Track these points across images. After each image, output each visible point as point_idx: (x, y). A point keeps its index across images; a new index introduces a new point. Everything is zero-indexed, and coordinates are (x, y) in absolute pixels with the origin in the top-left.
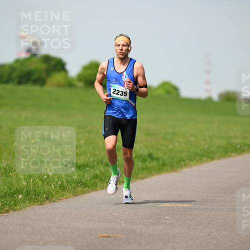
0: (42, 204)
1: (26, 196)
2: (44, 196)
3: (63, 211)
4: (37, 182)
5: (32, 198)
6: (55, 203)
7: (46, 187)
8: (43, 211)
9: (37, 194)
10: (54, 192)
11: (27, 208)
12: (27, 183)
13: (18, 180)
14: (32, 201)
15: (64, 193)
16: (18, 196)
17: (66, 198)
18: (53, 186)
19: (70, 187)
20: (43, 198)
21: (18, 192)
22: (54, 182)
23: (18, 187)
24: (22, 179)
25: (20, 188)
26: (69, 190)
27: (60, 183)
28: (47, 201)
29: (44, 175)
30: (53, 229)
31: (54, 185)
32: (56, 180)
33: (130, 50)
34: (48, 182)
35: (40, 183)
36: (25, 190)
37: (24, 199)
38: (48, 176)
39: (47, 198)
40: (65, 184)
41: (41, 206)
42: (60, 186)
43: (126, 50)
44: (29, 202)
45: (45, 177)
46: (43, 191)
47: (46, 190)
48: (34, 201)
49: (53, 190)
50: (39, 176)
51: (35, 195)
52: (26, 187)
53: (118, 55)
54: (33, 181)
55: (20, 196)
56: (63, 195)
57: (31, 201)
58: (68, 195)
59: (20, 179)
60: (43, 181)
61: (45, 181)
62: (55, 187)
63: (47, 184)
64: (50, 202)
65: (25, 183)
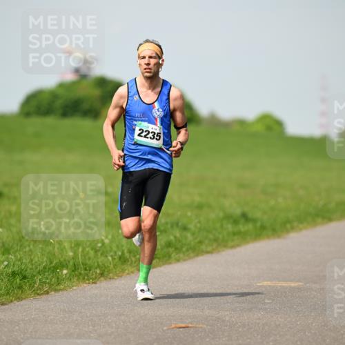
0: (95, 283)
1: (73, 271)
2: (98, 272)
3: (124, 292)
4: (88, 252)
5: (80, 274)
6: (112, 281)
7: (101, 259)
8: (96, 291)
9: (88, 268)
10: (112, 266)
11: (74, 288)
12: (75, 253)
13: (62, 250)
14: (81, 278)
15: (125, 267)
16: (61, 270)
17: (128, 274)
18: (110, 258)
19: (133, 259)
20: (96, 273)
21: (62, 265)
22: (111, 251)
23: (62, 260)
24: (67, 247)
25: (65, 260)
26: (132, 263)
27: (120, 253)
28: (102, 279)
29: (98, 242)
30: (109, 317)
31: (112, 256)
32: (114, 249)
33: (162, 65)
34: (103, 251)
35: (92, 253)
36: (71, 263)
37: (70, 275)
38: (103, 244)
39: (102, 274)
40: (127, 255)
41: (94, 285)
42: (120, 258)
43: (155, 65)
44: (78, 280)
45: (100, 245)
46: (96, 264)
47: (100, 264)
48: (84, 278)
49: (110, 264)
50: (90, 244)
51: (86, 269)
52: (73, 258)
53: (143, 74)
54: (83, 251)
55: (65, 272)
56: (123, 271)
57: (79, 278)
58: (131, 270)
59: (64, 247)
60: (96, 251)
61: (99, 251)
62: (113, 259)
63: (102, 254)
64: (105, 279)
65: (71, 254)
